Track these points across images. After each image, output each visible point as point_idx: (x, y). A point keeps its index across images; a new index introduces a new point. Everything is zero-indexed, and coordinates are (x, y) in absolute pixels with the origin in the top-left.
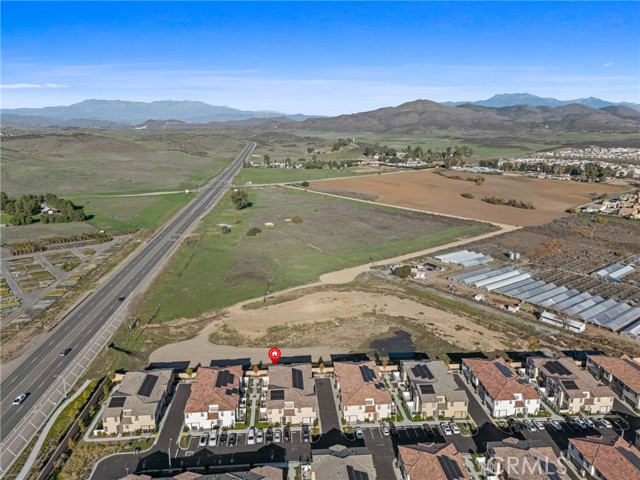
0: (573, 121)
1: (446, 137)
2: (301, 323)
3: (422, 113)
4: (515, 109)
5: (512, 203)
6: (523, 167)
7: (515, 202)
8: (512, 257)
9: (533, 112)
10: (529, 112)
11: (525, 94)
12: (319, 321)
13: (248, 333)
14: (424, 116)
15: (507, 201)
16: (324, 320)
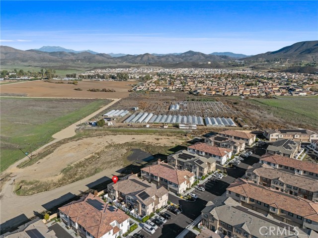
0: (89, 59)
1: (29, 66)
2: (78, 162)
3: (6, 54)
4: (58, 53)
5: (104, 90)
6: (89, 76)
7: (105, 89)
8: (136, 109)
9: (68, 55)
10: (66, 55)
11: (58, 47)
12: (87, 157)
13: (50, 179)
14: (8, 55)
15: (102, 90)
16: (89, 156)
